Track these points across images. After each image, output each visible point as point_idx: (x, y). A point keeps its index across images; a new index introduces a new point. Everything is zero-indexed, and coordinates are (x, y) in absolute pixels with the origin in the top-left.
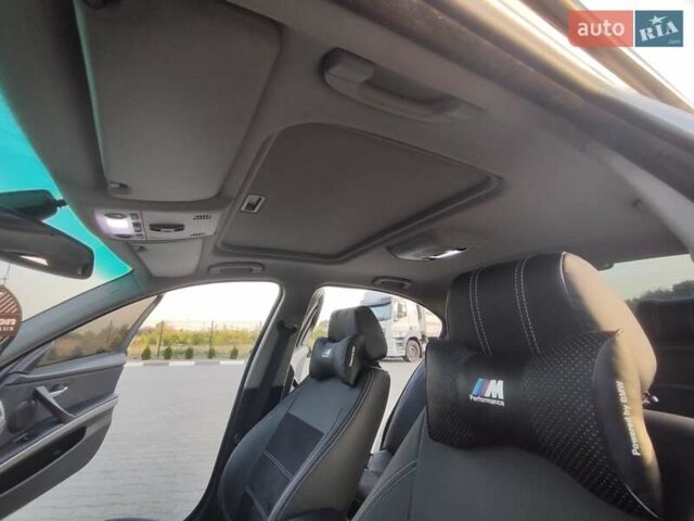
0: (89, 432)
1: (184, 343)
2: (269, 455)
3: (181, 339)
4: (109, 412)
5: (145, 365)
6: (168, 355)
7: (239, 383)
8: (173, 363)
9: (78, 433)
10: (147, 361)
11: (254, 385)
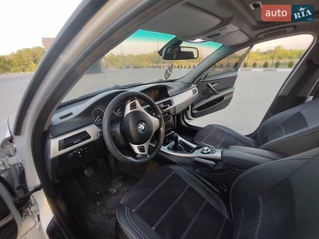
0: (225, 98)
1: (290, 58)
2: (282, 127)
3: (289, 55)
4: (232, 93)
5: (264, 70)
6: (277, 65)
7: (277, 92)
8: (279, 70)
9: (221, 98)
10: (265, 69)
11: (283, 94)
